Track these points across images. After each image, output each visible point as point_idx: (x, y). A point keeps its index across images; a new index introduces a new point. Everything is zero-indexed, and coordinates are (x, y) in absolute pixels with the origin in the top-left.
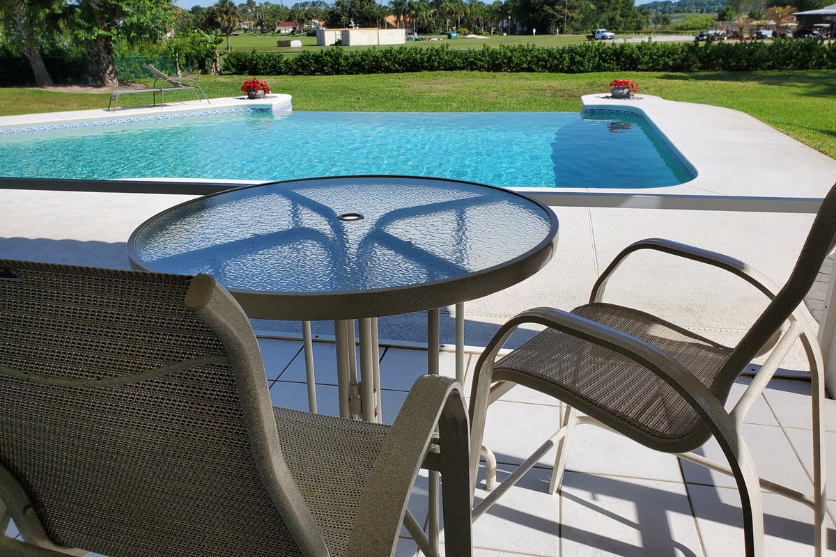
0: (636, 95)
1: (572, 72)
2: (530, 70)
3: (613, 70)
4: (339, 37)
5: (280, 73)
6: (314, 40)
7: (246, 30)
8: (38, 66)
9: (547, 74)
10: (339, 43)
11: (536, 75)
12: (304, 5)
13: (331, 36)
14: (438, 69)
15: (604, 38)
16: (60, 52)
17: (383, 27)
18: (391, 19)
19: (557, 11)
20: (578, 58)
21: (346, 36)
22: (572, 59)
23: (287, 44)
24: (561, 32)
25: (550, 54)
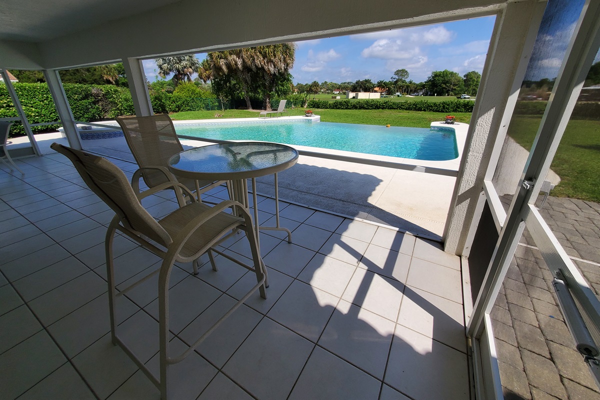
0: (455, 123)
1: (443, 112)
2: (425, 110)
3: (462, 112)
4: (354, 96)
5: (327, 108)
6: (345, 96)
7: (323, 92)
8: (249, 103)
9: (432, 112)
10: (354, 98)
11: (426, 112)
12: (344, 83)
13: (351, 95)
14: (385, 108)
15: (465, 98)
16: (258, 99)
17: (373, 92)
18: (376, 89)
19: (447, 86)
20: (446, 106)
21: (357, 95)
22: (444, 107)
23: (335, 97)
24: (448, 95)
25: (435, 104)
